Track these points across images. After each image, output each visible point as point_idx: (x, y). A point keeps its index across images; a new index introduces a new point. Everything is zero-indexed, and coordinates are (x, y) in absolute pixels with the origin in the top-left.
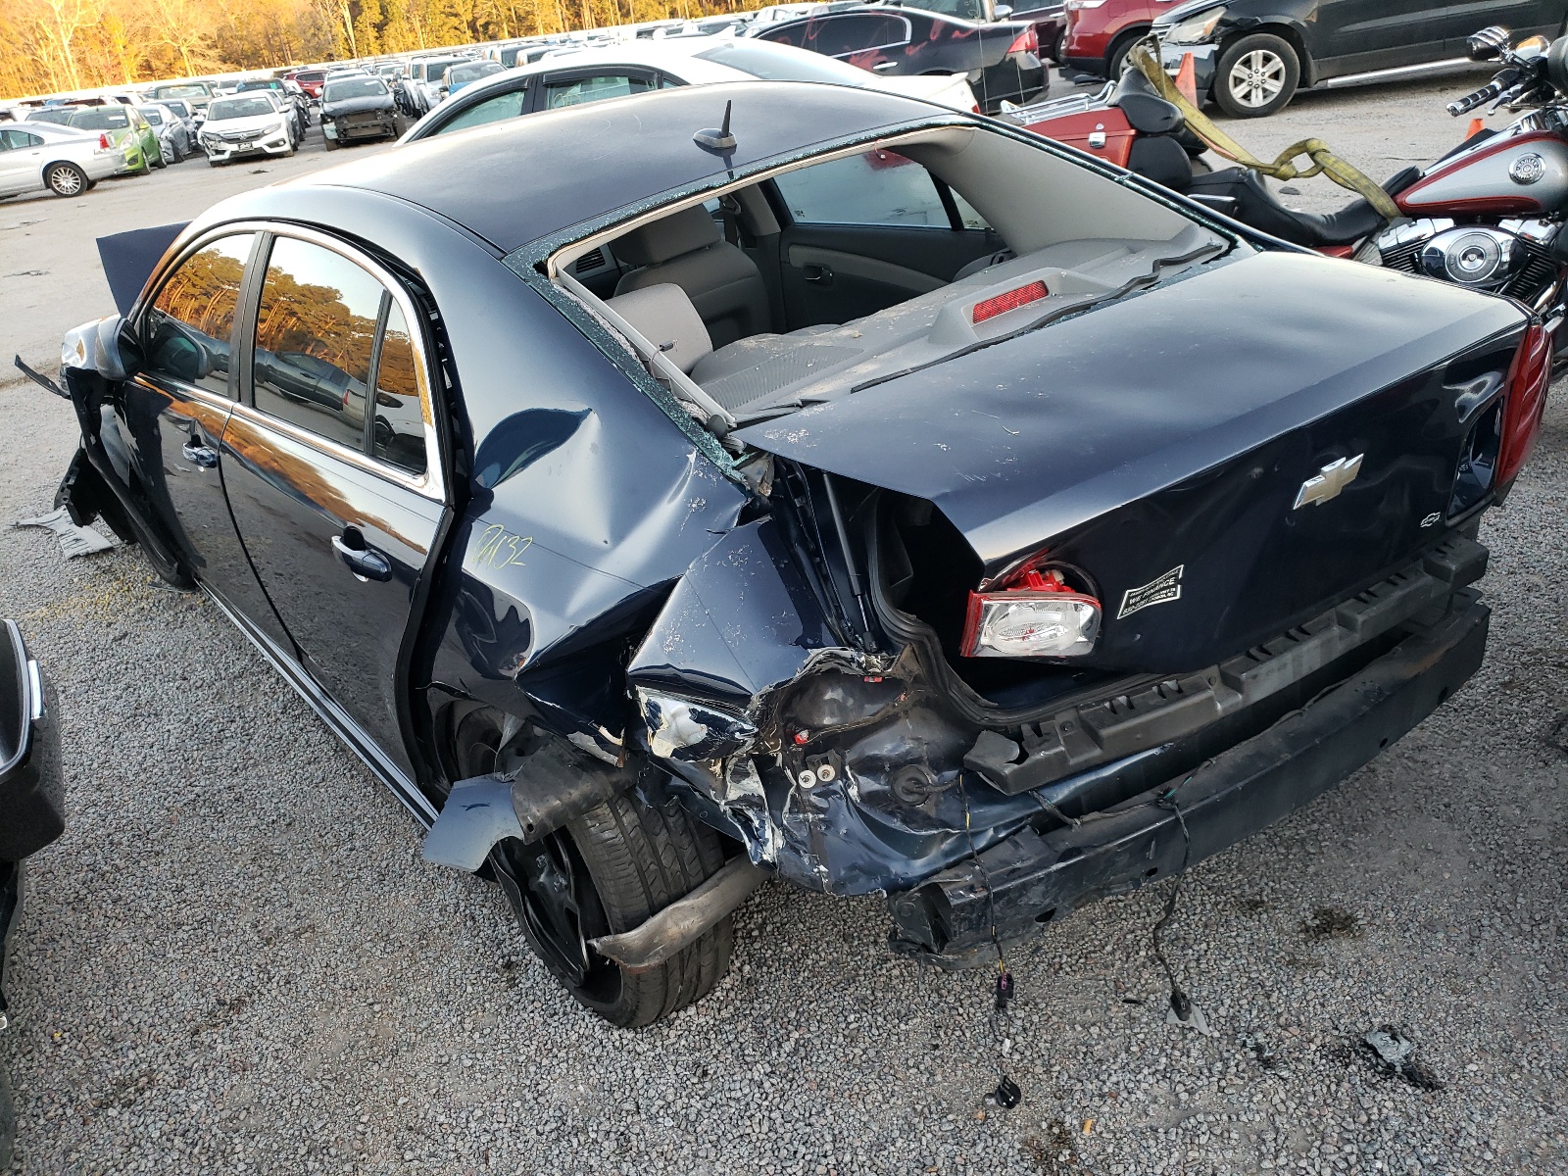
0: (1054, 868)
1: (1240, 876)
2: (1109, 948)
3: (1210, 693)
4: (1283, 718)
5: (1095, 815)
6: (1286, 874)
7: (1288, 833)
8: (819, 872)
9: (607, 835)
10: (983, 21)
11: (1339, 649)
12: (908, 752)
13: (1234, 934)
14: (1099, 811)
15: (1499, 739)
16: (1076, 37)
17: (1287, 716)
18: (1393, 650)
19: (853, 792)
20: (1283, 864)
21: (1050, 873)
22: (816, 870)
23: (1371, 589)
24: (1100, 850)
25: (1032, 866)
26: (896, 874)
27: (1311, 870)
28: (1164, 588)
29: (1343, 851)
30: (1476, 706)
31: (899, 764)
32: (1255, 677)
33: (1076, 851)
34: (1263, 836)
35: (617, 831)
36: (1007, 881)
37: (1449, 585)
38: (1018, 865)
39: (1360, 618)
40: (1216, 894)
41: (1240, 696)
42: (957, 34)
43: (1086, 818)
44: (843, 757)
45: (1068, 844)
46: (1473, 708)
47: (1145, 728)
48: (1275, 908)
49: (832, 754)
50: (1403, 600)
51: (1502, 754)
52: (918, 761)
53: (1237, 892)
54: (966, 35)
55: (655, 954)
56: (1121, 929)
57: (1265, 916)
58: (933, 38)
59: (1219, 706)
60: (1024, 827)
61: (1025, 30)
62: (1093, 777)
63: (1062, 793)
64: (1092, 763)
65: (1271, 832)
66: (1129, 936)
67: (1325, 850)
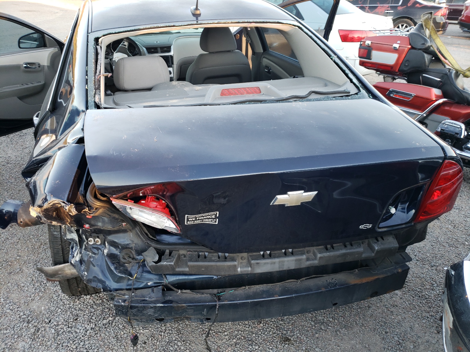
0: (158, 305)
1: (290, 327)
2: (226, 333)
3: (236, 263)
4: (287, 281)
5: (188, 291)
6: (307, 333)
7: (320, 318)
8: (85, 274)
9: (55, 233)
10: (434, 3)
11: (306, 264)
12: (128, 244)
13: (271, 348)
14: (191, 290)
15: (428, 315)
16: (465, 15)
17: (290, 281)
18: (354, 270)
19: (106, 251)
20: (309, 329)
21: (156, 306)
22: (84, 273)
23: (334, 245)
24: (179, 305)
25: (151, 301)
26: (107, 285)
27: (317, 335)
28: (209, 218)
29: (334, 333)
30: (429, 298)
31: (125, 247)
32: (258, 263)
33: (171, 302)
34: (311, 315)
35: (59, 233)
36: (138, 303)
37: (373, 255)
38: (147, 299)
39: (319, 255)
40: (277, 330)
41: (250, 269)
42: (418, 5)
43: (184, 291)
44: (106, 238)
45: (171, 298)
46: (427, 298)
47: (207, 267)
48: (293, 344)
49: (101, 236)
50: (344, 255)
51: (424, 321)
52: (131, 248)
53: (285, 332)
54: (422, 6)
55: (58, 277)
56: (236, 328)
57: (287, 346)
58: (409, 5)
59: (239, 269)
60: (159, 286)
61: (443, 8)
62: (186, 277)
63: (172, 279)
64: (185, 273)
65: (314, 315)
66: (236, 332)
67: (328, 330)
